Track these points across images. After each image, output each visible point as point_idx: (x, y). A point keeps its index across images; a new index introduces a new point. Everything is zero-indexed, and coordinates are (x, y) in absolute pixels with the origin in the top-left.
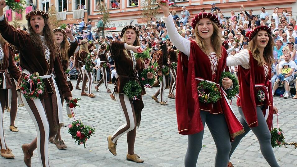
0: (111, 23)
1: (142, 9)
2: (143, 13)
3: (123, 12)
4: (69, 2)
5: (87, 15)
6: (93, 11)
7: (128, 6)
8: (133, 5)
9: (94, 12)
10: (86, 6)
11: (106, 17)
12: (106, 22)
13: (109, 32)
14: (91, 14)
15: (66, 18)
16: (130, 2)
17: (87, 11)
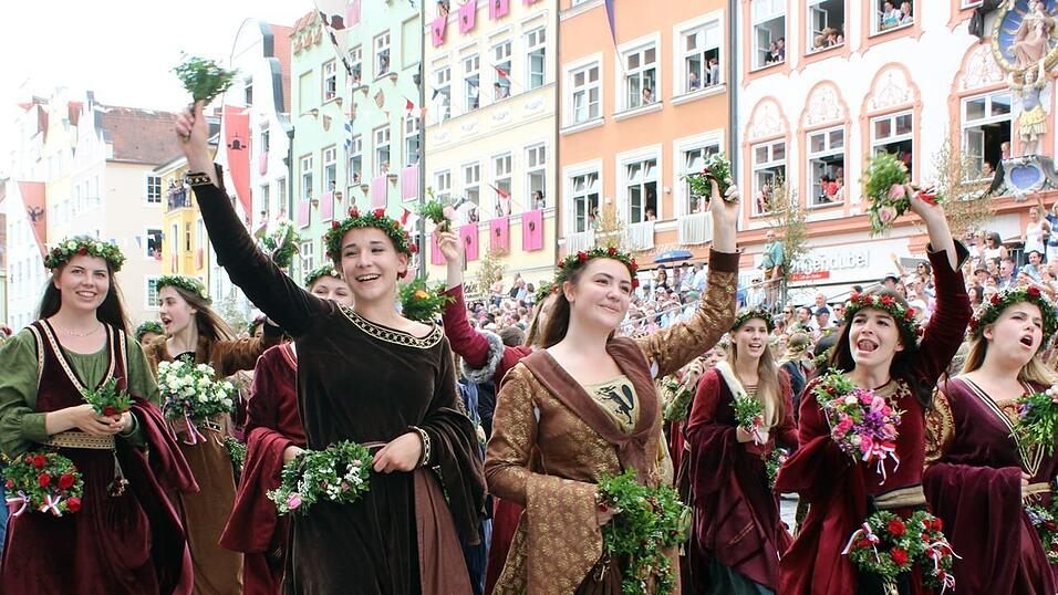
0: (812, 255)
3: (855, 216)
4: (666, 190)
6: (748, 216)
9: (751, 218)
11: (795, 236)
12: (796, 253)
13: (807, 286)
14: (741, 228)
15: (655, 242)
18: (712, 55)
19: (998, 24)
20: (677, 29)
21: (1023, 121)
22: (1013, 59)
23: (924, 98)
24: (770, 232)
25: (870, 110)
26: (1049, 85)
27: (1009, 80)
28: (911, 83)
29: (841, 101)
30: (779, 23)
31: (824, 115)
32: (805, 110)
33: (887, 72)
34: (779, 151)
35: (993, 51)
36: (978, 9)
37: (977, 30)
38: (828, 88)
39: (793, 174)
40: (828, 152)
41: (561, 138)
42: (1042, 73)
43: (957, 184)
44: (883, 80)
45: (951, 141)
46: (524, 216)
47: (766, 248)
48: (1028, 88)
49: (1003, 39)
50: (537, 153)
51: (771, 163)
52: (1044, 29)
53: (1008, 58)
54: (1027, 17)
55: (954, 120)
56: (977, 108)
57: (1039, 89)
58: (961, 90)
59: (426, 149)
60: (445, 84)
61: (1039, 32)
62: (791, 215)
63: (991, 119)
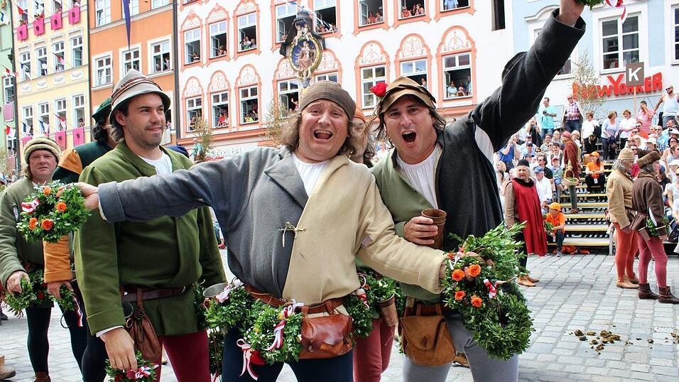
0: (215, 150)
1: (264, 126)
2: (267, 132)
3: (234, 132)
5: (175, 138)
6: (185, 131)
7: (242, 123)
8: (251, 120)
9: (187, 133)
10: (173, 124)
11: (207, 141)
12: (208, 149)
14: (182, 138)
16: (245, 115)
17: (175, 132)
18: (166, 56)
19: (291, 51)
20: (149, 43)
21: (303, 93)
22: (298, 66)
23: (262, 81)
24: (195, 139)
25: (239, 85)
26: (313, 78)
27: (297, 75)
28: (256, 74)
29: (226, 80)
30: (197, 43)
31: (218, 86)
32: (210, 84)
33: (245, 69)
34: (199, 102)
35: (290, 62)
36: (283, 44)
37: (283, 52)
38: (220, 74)
39: (206, 113)
40: (221, 103)
41: (92, 93)
42: (310, 73)
43: (277, 119)
44: (244, 72)
45: (274, 99)
46: (74, 131)
47: (194, 147)
48: (304, 78)
49: (294, 58)
50: (80, 99)
51: (195, 107)
52: (310, 55)
53: (296, 66)
54: (303, 49)
55: (275, 90)
56: (284, 86)
57: (309, 79)
58: (278, 78)
59: (18, 95)
60: (27, 61)
61: (308, 56)
62: (205, 132)
63: (290, 91)
